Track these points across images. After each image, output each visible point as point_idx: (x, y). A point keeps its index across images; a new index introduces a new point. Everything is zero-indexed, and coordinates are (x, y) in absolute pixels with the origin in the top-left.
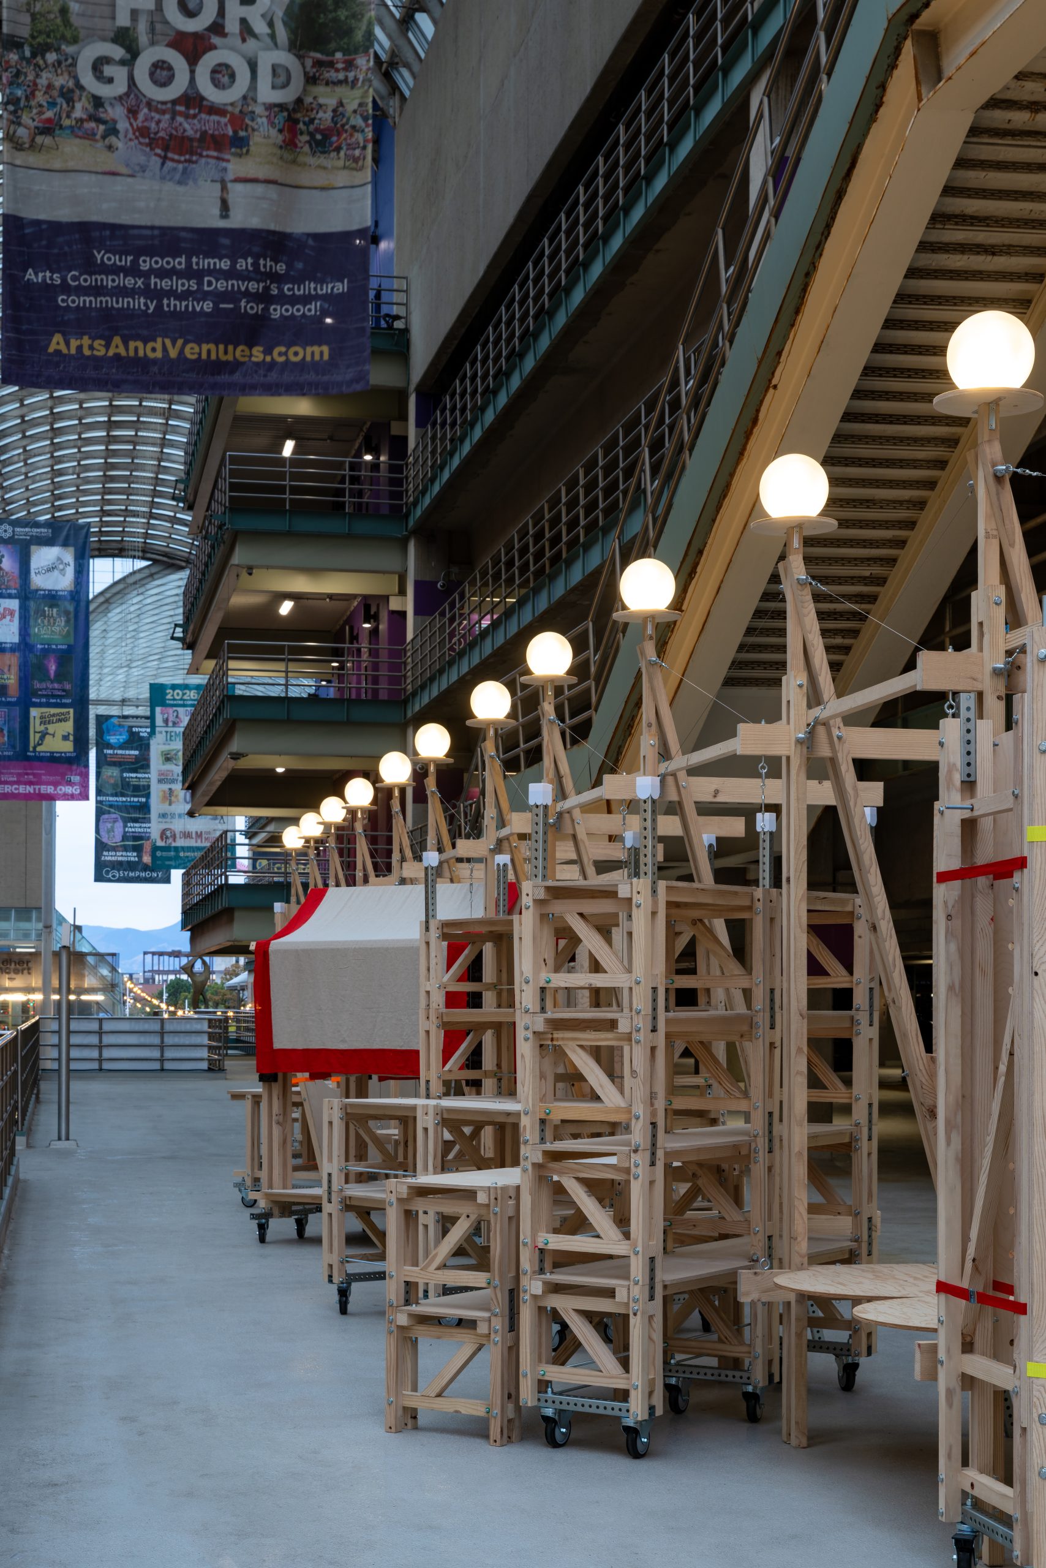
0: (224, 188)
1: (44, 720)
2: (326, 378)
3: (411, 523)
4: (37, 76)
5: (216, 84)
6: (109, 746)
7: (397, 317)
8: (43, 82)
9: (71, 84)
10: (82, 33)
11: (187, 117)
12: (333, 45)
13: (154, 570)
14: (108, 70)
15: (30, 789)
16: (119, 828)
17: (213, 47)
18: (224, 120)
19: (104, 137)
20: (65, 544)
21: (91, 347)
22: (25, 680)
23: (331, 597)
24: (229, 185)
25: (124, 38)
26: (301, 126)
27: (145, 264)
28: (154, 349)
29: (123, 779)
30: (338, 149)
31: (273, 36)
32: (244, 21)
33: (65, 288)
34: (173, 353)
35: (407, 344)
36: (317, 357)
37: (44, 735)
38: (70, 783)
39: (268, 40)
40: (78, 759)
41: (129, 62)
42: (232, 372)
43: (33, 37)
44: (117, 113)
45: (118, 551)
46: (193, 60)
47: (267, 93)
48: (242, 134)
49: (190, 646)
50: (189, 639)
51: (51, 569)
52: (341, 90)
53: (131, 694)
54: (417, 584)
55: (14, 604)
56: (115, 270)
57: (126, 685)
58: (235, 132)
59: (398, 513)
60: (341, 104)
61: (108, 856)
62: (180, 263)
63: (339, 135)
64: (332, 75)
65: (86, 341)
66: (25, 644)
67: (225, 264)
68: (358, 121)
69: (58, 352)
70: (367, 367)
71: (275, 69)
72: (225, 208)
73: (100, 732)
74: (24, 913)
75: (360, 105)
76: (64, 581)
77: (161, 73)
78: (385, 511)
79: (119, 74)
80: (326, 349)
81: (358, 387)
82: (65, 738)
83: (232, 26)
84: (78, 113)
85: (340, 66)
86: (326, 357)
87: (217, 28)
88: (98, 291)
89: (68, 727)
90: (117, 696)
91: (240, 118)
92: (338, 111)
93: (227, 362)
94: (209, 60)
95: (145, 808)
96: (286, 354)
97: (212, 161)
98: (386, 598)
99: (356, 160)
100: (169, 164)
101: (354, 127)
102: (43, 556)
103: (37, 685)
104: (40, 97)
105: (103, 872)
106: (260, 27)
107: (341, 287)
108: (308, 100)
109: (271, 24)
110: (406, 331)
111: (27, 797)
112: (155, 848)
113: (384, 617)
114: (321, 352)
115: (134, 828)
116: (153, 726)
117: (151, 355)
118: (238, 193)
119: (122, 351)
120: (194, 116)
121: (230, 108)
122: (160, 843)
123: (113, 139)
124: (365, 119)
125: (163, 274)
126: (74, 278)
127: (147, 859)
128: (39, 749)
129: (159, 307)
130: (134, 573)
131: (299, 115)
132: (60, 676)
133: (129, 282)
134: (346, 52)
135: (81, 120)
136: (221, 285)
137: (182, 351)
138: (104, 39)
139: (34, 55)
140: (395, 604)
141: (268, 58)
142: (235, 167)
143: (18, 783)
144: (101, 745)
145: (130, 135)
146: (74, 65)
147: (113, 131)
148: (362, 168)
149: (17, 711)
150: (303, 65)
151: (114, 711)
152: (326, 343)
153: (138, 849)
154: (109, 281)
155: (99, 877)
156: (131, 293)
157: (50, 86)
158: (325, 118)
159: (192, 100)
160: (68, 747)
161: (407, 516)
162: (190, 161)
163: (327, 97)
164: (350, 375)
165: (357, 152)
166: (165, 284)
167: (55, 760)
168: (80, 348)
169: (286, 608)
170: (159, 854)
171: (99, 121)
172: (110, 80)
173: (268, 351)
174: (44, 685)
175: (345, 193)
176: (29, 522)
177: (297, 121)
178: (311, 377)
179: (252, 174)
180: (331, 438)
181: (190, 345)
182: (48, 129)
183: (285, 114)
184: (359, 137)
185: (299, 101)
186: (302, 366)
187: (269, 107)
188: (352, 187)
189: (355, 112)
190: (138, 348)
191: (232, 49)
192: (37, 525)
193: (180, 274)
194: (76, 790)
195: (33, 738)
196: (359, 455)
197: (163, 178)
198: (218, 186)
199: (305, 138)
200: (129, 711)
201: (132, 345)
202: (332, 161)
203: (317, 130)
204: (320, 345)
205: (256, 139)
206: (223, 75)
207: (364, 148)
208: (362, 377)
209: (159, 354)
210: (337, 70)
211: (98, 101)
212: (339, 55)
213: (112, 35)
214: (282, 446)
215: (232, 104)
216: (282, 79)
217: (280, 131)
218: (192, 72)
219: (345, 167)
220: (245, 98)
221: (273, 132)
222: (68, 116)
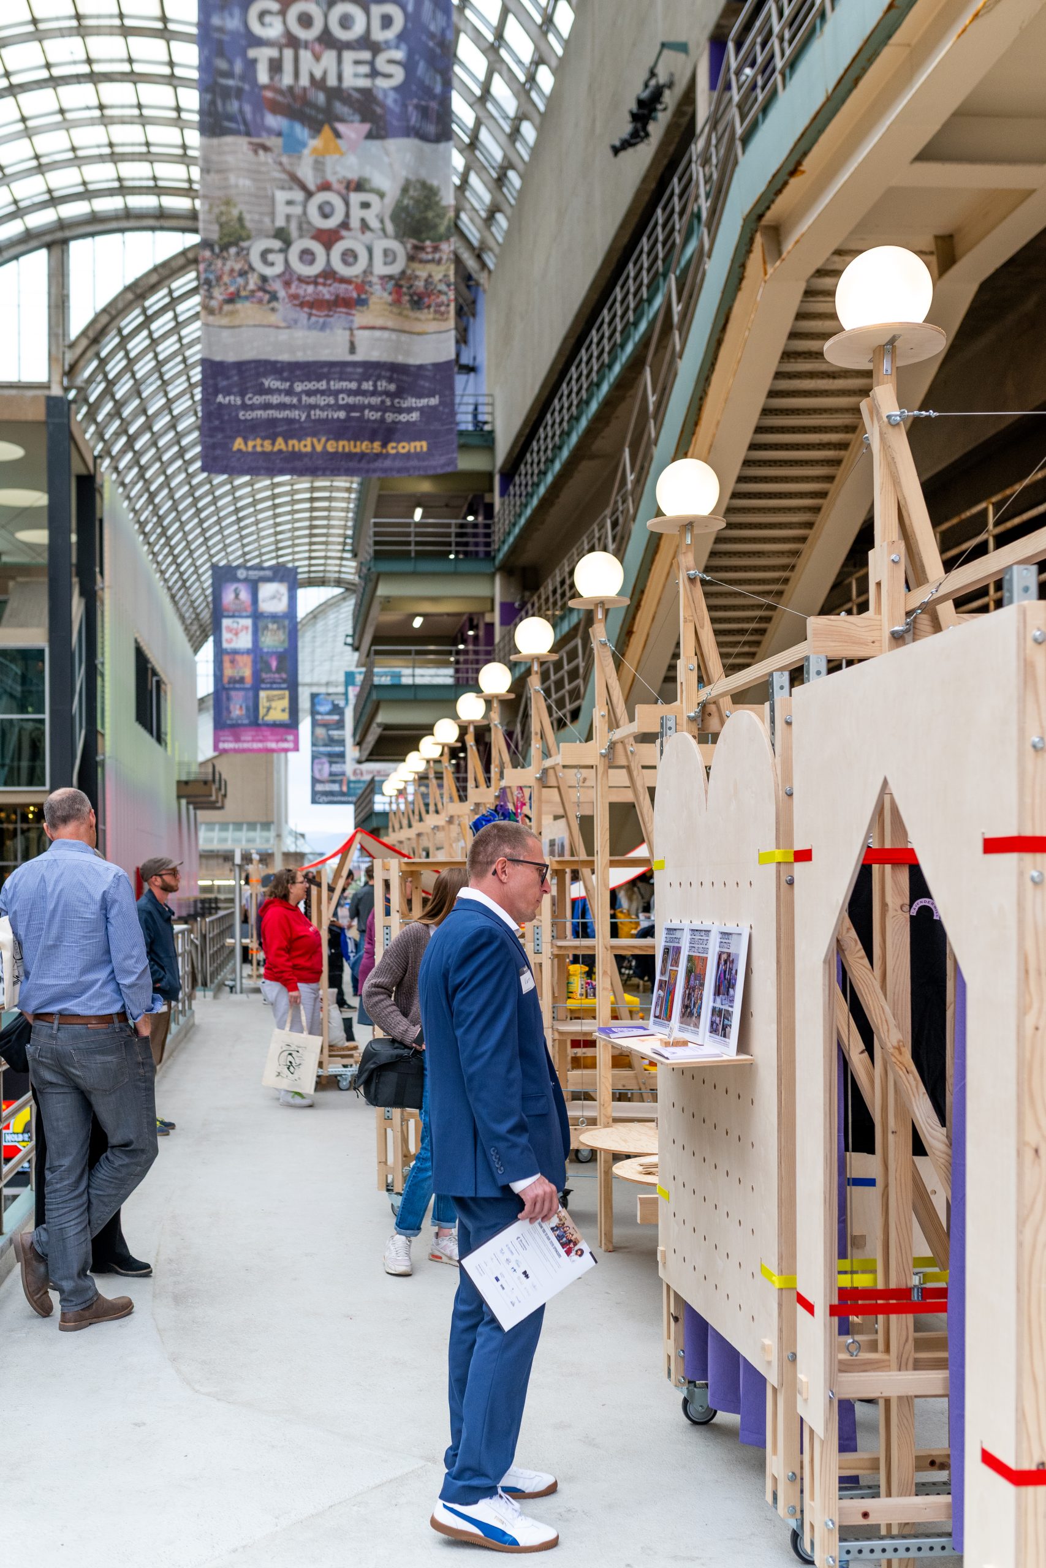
0: (352, 335)
1: (269, 699)
2: (426, 463)
3: (497, 562)
4: (224, 264)
5: (345, 262)
6: (319, 713)
7: (485, 423)
8: (227, 268)
9: (246, 267)
10: (253, 233)
11: (324, 285)
12: (424, 236)
13: (346, 594)
14: (271, 257)
15: (260, 745)
16: (326, 767)
17: (341, 238)
18: (351, 287)
19: (269, 302)
20: (281, 581)
21: (262, 446)
22: (256, 674)
23: (448, 615)
24: (356, 332)
25: (281, 234)
26: (404, 290)
27: (299, 387)
28: (305, 446)
29: (329, 736)
30: (429, 307)
31: (384, 230)
32: (363, 220)
33: (245, 407)
34: (319, 448)
35: (493, 441)
36: (418, 449)
37: (269, 709)
38: (286, 740)
39: (381, 233)
40: (292, 725)
41: (284, 251)
42: (360, 461)
43: (221, 239)
44: (277, 286)
45: (322, 582)
46: (328, 246)
47: (380, 269)
48: (363, 296)
49: (356, 649)
50: (356, 644)
51: (273, 597)
52: (431, 267)
53: (333, 678)
54: (503, 605)
55: (249, 622)
56: (278, 391)
57: (330, 672)
58: (359, 295)
59: (489, 556)
60: (430, 276)
61: (319, 787)
62: (322, 385)
63: (429, 296)
64: (423, 256)
65: (259, 441)
66: (256, 650)
67: (353, 385)
68: (443, 287)
69: (239, 451)
70: (455, 455)
71: (386, 252)
72: (353, 349)
73: (313, 704)
74: (266, 825)
75: (445, 276)
76: (280, 606)
77: (307, 256)
78: (482, 555)
79: (278, 259)
80: (424, 444)
81: (449, 469)
82: (283, 710)
83: (355, 223)
84: (252, 286)
85: (429, 250)
86: (425, 449)
87: (345, 225)
88: (267, 406)
89: (285, 703)
90: (324, 680)
91: (362, 286)
92: (428, 281)
93: (356, 454)
94: (338, 248)
95: (342, 755)
96: (396, 448)
97: (343, 316)
98: (482, 614)
99: (442, 314)
100: (313, 319)
101: (440, 292)
102: (266, 590)
103: (264, 675)
104: (226, 279)
105: (317, 798)
106: (374, 224)
107: (434, 401)
108: (409, 272)
109: (382, 221)
110: (491, 432)
111: (259, 751)
112: (349, 782)
113: (482, 626)
114: (421, 446)
115: (336, 768)
116: (347, 700)
117: (304, 450)
118: (361, 336)
119: (243, 447)
120: (330, 285)
121: (354, 279)
122: (353, 778)
123: (274, 304)
124: (448, 285)
125: (309, 393)
126: (250, 399)
127: (345, 789)
128: (266, 718)
129: (309, 416)
130: (333, 597)
131: (403, 282)
132: (279, 670)
133: (287, 400)
134: (433, 240)
135: (253, 292)
136: (351, 400)
137: (325, 447)
138: (268, 237)
139: (222, 250)
140: (488, 618)
141: (380, 245)
142: (360, 318)
143: (253, 741)
144: (314, 713)
145: (287, 300)
146: (248, 254)
147: (274, 297)
148: (446, 320)
149: (251, 694)
150: (405, 248)
151: (323, 690)
152: (425, 439)
153: (340, 782)
154: (275, 399)
155: (314, 801)
156: (291, 407)
157: (232, 271)
158: (420, 285)
159: (329, 274)
160: (285, 717)
161: (494, 558)
162: (328, 316)
163: (422, 272)
164: (443, 460)
165: (443, 309)
166: (312, 400)
167: (275, 726)
168: (254, 447)
169: (418, 622)
170: (352, 785)
171: (265, 291)
172: (272, 264)
173: (384, 445)
174: (268, 676)
175: (434, 336)
176: (259, 567)
177: (401, 287)
178: (414, 463)
179: (371, 323)
180: (447, 506)
181: (330, 443)
182: (232, 299)
183: (393, 282)
184: (443, 298)
185: (403, 273)
186: (408, 456)
187: (383, 278)
188: (440, 332)
189: (440, 281)
190: (295, 445)
191: (355, 238)
192: (263, 569)
193: (322, 393)
194: (291, 745)
195: (262, 711)
196: (465, 518)
197: (310, 328)
198: (348, 333)
199: (407, 298)
200: (331, 690)
201: (291, 442)
202: (424, 315)
203: (415, 293)
204: (420, 440)
205: (373, 300)
206: (350, 256)
207: (448, 305)
208: (452, 462)
209: (309, 449)
210: (427, 253)
211: (264, 279)
212: (428, 243)
213: (272, 233)
214: (413, 512)
215: (357, 277)
216: (390, 259)
217: (390, 294)
218: (328, 255)
219: (434, 319)
220: (365, 272)
221: (385, 295)
222: (245, 289)
